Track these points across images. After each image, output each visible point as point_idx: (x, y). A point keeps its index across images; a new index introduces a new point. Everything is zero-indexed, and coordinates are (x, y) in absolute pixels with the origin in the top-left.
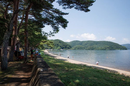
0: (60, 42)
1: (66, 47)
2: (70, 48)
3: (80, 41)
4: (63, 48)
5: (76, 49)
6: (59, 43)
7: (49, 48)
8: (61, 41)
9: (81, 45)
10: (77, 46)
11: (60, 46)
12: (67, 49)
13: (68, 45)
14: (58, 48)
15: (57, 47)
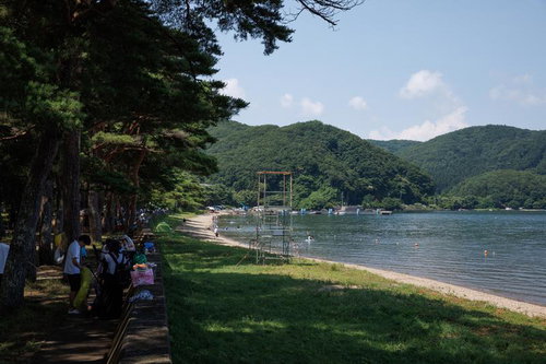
0: (333, 146)
1: (381, 191)
2: (416, 192)
3: (526, 133)
4: (354, 198)
5: (482, 200)
6: (330, 157)
7: (237, 196)
8: (345, 134)
9: (533, 164)
10: (491, 176)
11: (336, 183)
12: (396, 200)
13: (402, 171)
14: (316, 196)
15: (312, 187)
